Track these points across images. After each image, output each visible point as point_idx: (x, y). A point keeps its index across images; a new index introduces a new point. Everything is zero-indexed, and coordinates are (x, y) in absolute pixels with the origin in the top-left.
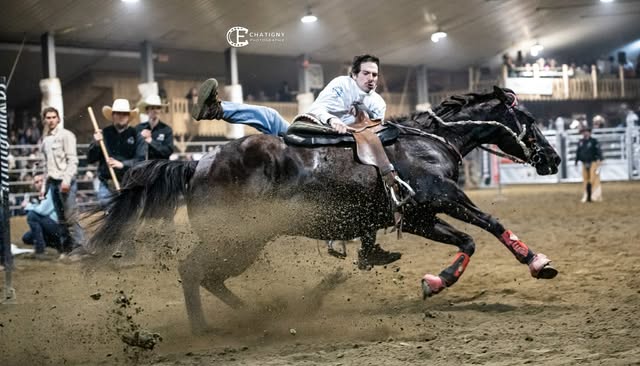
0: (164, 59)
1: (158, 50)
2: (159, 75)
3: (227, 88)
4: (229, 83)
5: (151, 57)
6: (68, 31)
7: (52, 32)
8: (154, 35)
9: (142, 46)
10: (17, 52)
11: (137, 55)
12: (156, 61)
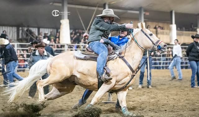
0: (148, 14)
1: (146, 11)
2: (145, 20)
3: (171, 25)
4: (172, 23)
5: (143, 13)
6: (113, 3)
7: (107, 3)
8: (144, 5)
9: (140, 9)
10: (94, 10)
11: (138, 12)
12: (144, 15)
